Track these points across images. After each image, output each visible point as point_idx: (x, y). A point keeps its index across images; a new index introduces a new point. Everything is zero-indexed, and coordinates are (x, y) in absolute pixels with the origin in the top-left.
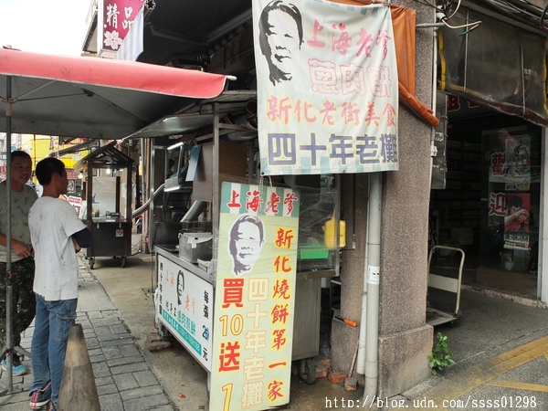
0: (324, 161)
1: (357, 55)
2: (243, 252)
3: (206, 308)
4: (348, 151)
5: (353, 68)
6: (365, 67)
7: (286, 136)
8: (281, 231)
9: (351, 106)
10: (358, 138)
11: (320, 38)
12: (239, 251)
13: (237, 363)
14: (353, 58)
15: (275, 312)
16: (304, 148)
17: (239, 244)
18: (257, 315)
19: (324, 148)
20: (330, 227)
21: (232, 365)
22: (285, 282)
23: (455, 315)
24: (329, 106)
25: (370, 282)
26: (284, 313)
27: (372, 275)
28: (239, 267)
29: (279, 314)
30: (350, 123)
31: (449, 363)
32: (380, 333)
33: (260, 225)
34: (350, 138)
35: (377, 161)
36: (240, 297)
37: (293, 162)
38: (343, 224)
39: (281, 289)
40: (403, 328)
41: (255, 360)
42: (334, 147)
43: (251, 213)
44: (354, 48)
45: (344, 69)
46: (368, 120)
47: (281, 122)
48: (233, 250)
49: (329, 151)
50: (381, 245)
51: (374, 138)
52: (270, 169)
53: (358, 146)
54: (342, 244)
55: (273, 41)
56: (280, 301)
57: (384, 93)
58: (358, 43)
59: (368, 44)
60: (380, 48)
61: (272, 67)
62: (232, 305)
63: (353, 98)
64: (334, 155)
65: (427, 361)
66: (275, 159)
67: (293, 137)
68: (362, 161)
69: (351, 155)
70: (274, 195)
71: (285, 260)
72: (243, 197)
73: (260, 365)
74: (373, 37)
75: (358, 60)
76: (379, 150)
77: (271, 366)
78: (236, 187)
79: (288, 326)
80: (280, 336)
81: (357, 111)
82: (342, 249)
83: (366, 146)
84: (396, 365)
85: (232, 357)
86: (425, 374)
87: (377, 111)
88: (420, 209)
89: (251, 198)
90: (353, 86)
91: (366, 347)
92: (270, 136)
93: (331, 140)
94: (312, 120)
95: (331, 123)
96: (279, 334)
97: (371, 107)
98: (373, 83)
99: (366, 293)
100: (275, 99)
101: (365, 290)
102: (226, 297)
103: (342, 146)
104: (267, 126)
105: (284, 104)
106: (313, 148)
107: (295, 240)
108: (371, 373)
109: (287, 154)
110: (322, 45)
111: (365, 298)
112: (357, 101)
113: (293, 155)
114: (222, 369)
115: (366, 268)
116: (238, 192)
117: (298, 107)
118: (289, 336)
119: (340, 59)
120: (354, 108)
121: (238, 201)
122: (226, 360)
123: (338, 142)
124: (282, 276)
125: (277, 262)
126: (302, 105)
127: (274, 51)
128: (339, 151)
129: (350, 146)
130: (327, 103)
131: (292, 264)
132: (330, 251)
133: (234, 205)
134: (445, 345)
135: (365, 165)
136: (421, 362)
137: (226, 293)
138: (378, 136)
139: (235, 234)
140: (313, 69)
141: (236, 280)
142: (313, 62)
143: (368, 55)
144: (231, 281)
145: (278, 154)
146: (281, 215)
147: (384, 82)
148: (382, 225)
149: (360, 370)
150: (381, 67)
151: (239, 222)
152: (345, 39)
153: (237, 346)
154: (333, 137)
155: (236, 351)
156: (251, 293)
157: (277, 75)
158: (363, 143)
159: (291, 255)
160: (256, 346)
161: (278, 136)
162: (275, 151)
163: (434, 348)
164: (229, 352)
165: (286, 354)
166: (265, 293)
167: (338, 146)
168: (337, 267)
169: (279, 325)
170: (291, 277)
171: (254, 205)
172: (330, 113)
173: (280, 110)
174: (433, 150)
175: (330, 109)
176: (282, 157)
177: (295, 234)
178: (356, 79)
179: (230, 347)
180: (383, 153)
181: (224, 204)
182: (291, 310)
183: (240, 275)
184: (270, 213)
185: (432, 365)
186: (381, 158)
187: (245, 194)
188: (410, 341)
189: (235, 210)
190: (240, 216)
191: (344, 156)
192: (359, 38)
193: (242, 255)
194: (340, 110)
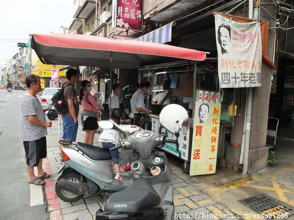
0: (239, 83)
1: (249, 42)
2: (203, 116)
3: (185, 137)
4: (246, 79)
5: (247, 47)
6: (251, 46)
7: (227, 73)
8: (215, 109)
9: (247, 62)
10: (250, 74)
11: (236, 37)
12: (201, 116)
13: (199, 157)
14: (247, 43)
15: (212, 139)
16: (233, 78)
17: (201, 113)
18: (206, 139)
19: (239, 78)
20: (231, 107)
21: (197, 157)
22: (216, 128)
23: (274, 146)
24: (240, 62)
25: (247, 129)
26: (215, 140)
27: (248, 126)
28: (201, 121)
29: (213, 140)
30: (247, 68)
31: (275, 161)
32: (250, 149)
33: (208, 106)
34: (247, 74)
35: (255, 83)
36: (201, 133)
37: (229, 83)
38: (236, 106)
39: (214, 130)
40: (257, 148)
41: (205, 156)
42: (242, 77)
43: (206, 102)
44: (247, 40)
45: (244, 48)
46: (253, 67)
47: (225, 68)
48: (199, 115)
49: (240, 79)
50: (252, 115)
51: (254, 74)
52: (223, 86)
53: (250, 77)
54: (235, 115)
55: (222, 39)
56: (214, 135)
57: (257, 57)
58: (248, 38)
59: (252, 38)
60: (256, 39)
61: (222, 48)
62: (199, 135)
63: (248, 59)
64: (242, 80)
65: (266, 161)
66: (224, 82)
67: (229, 74)
68: (251, 83)
69: (247, 81)
70: (213, 95)
71: (216, 120)
72: (203, 95)
73: (207, 158)
74: (254, 35)
75: (249, 44)
76: (256, 79)
77: (210, 159)
78: (201, 92)
79: (216, 144)
80: (213, 148)
81: (249, 64)
82: (235, 116)
83: (252, 77)
84: (255, 161)
85: (198, 154)
86: (265, 166)
87: (256, 63)
88: (266, 101)
89: (206, 96)
90: (247, 54)
91: (244, 154)
92: (222, 74)
93: (241, 75)
94: (235, 68)
95: (241, 69)
96: (213, 147)
97: (254, 62)
98: (254, 53)
99: (245, 133)
100: (223, 60)
101: (244, 132)
102: (196, 132)
103: (245, 77)
104: (221, 70)
105: (226, 62)
106: (235, 78)
107: (220, 112)
108: (246, 163)
109: (227, 80)
110: (237, 39)
111: (244, 135)
112: (249, 60)
113: (229, 80)
114: (194, 158)
115: (245, 124)
116: (202, 94)
117: (230, 63)
118: (216, 148)
119: (243, 44)
120: (248, 63)
121: (201, 97)
122: (196, 155)
123: (243, 75)
124: (215, 125)
125: (213, 120)
126: (232, 62)
127: (223, 43)
128: (243, 79)
129: (247, 77)
130: (239, 61)
131: (218, 121)
132: (231, 117)
133: (200, 98)
134: (274, 155)
135: (252, 84)
136: (264, 161)
137: (197, 131)
138: (256, 73)
139: (200, 109)
140: (234, 48)
141: (200, 126)
142: (234, 46)
143: (252, 42)
144: (198, 126)
145: (225, 80)
146: (215, 102)
147: (258, 52)
148: (252, 107)
149: (241, 163)
150: (257, 46)
151: (202, 105)
152: (244, 36)
153: (199, 151)
154: (242, 74)
155: (199, 152)
156: (205, 132)
157: (224, 51)
158: (251, 76)
159: (218, 118)
160: (205, 151)
161: (224, 73)
162: (224, 79)
163: (269, 156)
164: (196, 152)
165: (215, 155)
166: (209, 132)
167: (243, 77)
168: (233, 123)
169: (213, 144)
170: (218, 126)
171: (207, 98)
172: (241, 65)
173: (225, 64)
174: (272, 78)
175: (240, 63)
176: (226, 81)
177: (220, 110)
178: (248, 51)
179: (197, 151)
180: (257, 80)
181: (197, 98)
182: (217, 139)
183: (201, 124)
184: (212, 102)
185: (268, 162)
186: (257, 82)
187: (204, 95)
188: (260, 152)
189: (200, 100)
190: (202, 103)
191: (245, 81)
192: (249, 35)
193: (202, 117)
194: (244, 63)
